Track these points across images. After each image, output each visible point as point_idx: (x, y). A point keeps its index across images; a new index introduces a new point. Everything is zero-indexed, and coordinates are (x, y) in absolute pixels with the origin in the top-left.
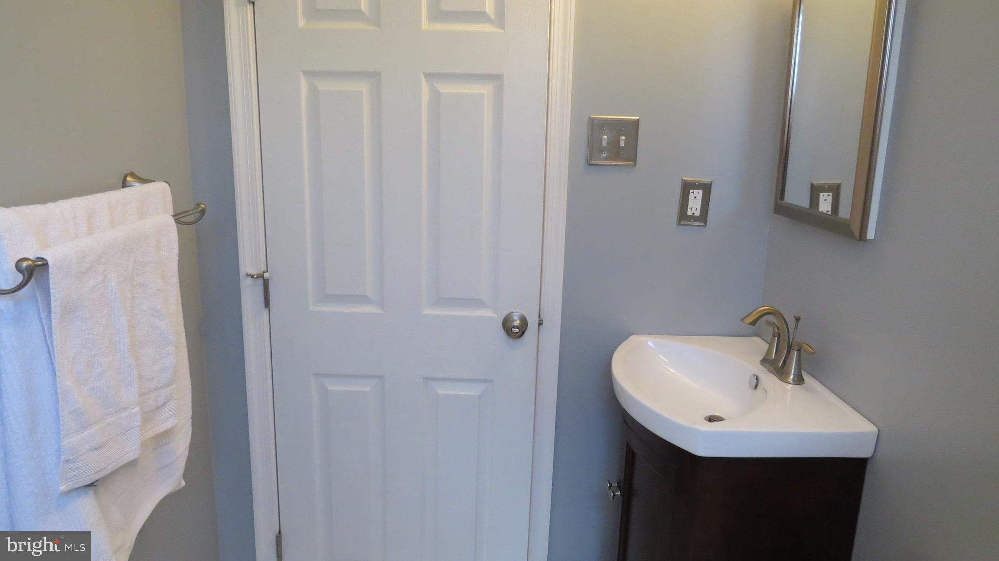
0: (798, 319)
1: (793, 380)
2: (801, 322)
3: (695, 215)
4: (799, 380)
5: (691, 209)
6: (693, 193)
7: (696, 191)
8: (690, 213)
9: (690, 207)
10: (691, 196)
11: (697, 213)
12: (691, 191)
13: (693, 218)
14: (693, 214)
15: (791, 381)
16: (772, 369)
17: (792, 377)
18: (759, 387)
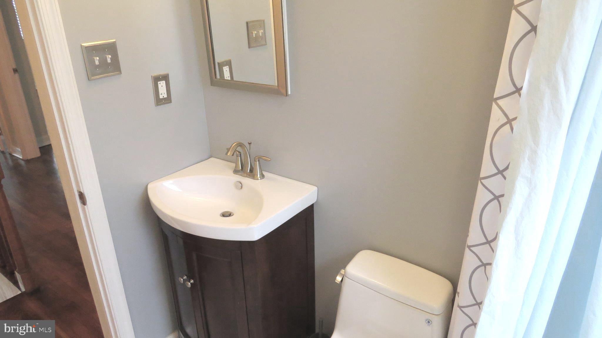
0: (250, 144)
1: (260, 177)
2: (252, 145)
3: (164, 97)
4: (263, 176)
5: (162, 94)
6: (160, 83)
7: (161, 82)
8: (161, 97)
9: (160, 93)
10: (160, 86)
11: (166, 96)
12: (159, 82)
13: (164, 99)
14: (163, 97)
15: (259, 179)
16: (245, 175)
17: (259, 176)
18: (243, 187)
